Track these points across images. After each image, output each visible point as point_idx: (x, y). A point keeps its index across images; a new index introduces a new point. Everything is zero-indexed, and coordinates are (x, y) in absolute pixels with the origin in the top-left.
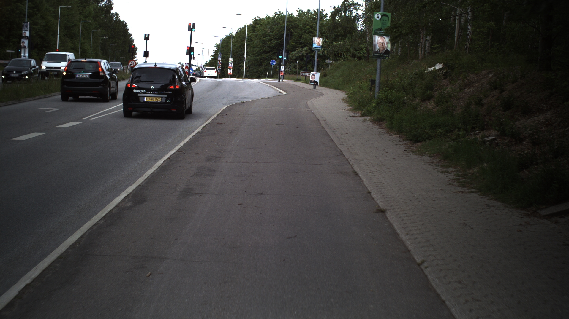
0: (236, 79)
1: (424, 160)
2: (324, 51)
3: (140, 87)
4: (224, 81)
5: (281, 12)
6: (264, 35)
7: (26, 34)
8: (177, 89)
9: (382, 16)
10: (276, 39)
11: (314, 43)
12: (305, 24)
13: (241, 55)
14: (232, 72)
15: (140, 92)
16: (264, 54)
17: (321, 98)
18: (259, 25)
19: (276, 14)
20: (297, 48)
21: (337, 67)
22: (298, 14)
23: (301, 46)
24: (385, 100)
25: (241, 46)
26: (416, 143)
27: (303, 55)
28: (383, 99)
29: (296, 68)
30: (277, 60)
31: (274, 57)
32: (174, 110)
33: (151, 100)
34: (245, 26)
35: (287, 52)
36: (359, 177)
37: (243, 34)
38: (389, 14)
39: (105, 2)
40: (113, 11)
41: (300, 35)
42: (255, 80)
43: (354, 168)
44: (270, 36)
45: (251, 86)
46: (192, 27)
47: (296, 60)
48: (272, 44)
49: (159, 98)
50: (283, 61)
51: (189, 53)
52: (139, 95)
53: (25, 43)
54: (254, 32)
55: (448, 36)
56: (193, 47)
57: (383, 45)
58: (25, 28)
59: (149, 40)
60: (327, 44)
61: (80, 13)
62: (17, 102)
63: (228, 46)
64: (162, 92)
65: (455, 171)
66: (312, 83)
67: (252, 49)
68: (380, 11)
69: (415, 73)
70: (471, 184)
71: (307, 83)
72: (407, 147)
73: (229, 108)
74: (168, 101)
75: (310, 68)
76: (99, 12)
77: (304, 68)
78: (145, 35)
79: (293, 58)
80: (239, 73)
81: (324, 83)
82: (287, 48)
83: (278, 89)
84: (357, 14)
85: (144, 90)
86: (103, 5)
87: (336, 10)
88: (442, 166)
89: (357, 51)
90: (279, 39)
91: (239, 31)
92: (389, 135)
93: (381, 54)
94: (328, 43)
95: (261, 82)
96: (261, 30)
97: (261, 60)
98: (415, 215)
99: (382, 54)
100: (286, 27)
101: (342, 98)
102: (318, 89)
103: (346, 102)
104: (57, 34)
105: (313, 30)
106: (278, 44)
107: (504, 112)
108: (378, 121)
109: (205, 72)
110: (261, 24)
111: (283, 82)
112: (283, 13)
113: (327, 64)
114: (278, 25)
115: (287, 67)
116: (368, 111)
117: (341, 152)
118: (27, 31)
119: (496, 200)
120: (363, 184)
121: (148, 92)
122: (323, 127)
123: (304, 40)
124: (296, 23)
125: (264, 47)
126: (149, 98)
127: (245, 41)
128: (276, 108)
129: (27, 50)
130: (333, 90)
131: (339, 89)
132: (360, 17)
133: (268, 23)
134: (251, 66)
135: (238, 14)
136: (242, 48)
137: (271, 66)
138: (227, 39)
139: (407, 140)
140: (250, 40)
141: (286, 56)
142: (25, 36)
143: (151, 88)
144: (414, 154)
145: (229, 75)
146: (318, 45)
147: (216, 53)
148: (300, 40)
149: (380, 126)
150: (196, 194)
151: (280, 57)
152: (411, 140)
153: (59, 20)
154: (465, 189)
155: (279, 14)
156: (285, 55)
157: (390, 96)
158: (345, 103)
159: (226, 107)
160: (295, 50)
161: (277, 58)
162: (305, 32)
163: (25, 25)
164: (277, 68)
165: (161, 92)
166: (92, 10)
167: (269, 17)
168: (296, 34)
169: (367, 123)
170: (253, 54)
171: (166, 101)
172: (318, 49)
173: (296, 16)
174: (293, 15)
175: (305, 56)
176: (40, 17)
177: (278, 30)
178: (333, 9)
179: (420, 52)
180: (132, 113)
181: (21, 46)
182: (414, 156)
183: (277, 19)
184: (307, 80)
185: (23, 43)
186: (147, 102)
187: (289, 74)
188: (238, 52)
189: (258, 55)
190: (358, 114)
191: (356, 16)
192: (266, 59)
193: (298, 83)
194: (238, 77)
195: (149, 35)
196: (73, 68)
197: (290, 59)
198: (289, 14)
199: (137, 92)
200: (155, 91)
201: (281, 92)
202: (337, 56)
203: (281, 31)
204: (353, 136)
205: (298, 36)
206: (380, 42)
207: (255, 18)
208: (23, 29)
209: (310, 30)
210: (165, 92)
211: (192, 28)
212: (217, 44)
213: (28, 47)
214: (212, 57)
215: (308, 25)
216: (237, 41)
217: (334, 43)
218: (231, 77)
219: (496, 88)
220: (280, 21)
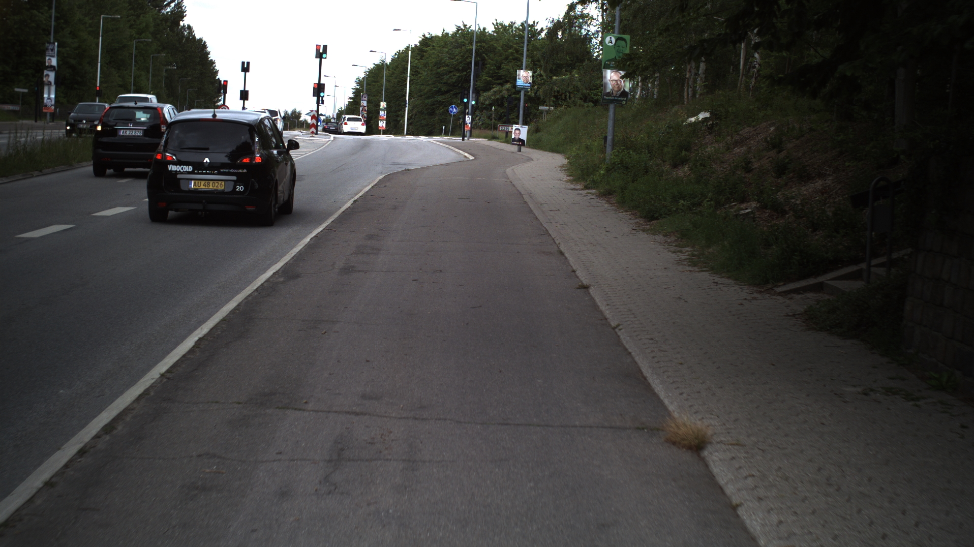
0: (391, 137)
1: (656, 240)
2: (537, 91)
3: (183, 159)
4: (373, 139)
5: (466, 25)
6: (439, 64)
7: (51, 62)
8: (258, 165)
9: (616, 40)
10: (458, 70)
11: (519, 79)
12: (507, 46)
13: (400, 98)
14: (384, 125)
15: (182, 171)
16: (439, 95)
17: (529, 164)
18: (429, 46)
19: (459, 29)
20: (493, 85)
21: (558, 117)
22: (494, 30)
23: (499, 81)
24: (619, 166)
25: (399, 82)
26: (652, 221)
27: (503, 97)
28: (617, 163)
29: (491, 120)
30: (460, 105)
31: (455, 101)
32: (250, 208)
33: (204, 187)
34: (407, 48)
35: (477, 92)
36: (565, 256)
37: (403, 61)
38: (627, 37)
39: (172, 8)
40: (185, 22)
41: (497, 65)
42: (424, 139)
43: (560, 247)
44: (449, 66)
45: (418, 147)
46: (321, 51)
47: (491, 105)
48: (452, 78)
49: (220, 182)
50: (470, 107)
51: (316, 94)
52: (179, 176)
53: (50, 76)
54: (421, 59)
55: (732, 67)
56: (324, 85)
57: (617, 84)
58: (51, 52)
59: (249, 72)
60: (543, 79)
61: (131, 27)
62: (68, 168)
63: (378, 82)
64: (227, 171)
65: (690, 251)
66: (516, 143)
67: (418, 87)
68: (614, 33)
69: (668, 126)
70: (706, 263)
71: (509, 143)
72: (638, 226)
73: (388, 178)
74: (240, 188)
75: (514, 118)
76: (161, 23)
77: (504, 119)
78: (243, 63)
79: (487, 103)
80: (396, 126)
81: (535, 142)
82: (476, 85)
83: (461, 152)
84: (589, 31)
85: (190, 167)
86: (168, 12)
87: (555, 25)
88: (676, 246)
89: (592, 91)
90: (463, 70)
91: (396, 56)
92: (618, 212)
93: (615, 97)
94: (545, 77)
95: (434, 142)
96: (433, 56)
97: (434, 105)
98: (624, 290)
99: (617, 97)
100: (475, 51)
101: (560, 164)
102: (525, 152)
103: (565, 170)
104: (98, 62)
105: (519, 56)
106: (462, 79)
107: (776, 180)
108: (606, 194)
109: (346, 124)
110: (433, 46)
111: (469, 141)
112: (470, 27)
113: (541, 112)
114: (461, 48)
115: (477, 116)
116: (593, 181)
117: (547, 231)
118: (53, 56)
119: (729, 278)
120: (569, 263)
121: (199, 170)
122: (526, 202)
123: (504, 73)
124: (491, 43)
125: (439, 83)
126: (199, 182)
127: (407, 73)
128: (458, 178)
129: (53, 88)
130: (548, 153)
131: (558, 152)
132: (592, 36)
133: (445, 44)
134: (416, 115)
135: (395, 30)
136: (401, 85)
137: (450, 115)
138: (377, 71)
139: (641, 217)
140: (415, 72)
141: (474, 99)
142: (50, 65)
143: (205, 161)
144: (644, 233)
145: (380, 130)
146: (525, 82)
147: (357, 93)
148: (498, 73)
149: (607, 201)
150: (360, 271)
151: (465, 100)
152: (645, 217)
153: (101, 38)
154: (696, 269)
155: (464, 28)
156: (472, 98)
157: (626, 160)
158: (563, 172)
159: (384, 176)
160: (490, 89)
161: (459, 102)
162: (507, 58)
163: (51, 47)
164: (459, 119)
165: (224, 171)
166: (151, 20)
167: (447, 34)
168: (492, 62)
169: (589, 198)
170: (421, 96)
171: (235, 188)
172: (525, 88)
173: (490, 32)
174: (486, 31)
175: (507, 99)
176: (70, 34)
177: (461, 56)
178: (551, 23)
179: (685, 93)
180: (167, 213)
181: (44, 82)
182: (643, 236)
183: (460, 37)
184: (508, 139)
185: (47, 77)
186: (195, 191)
187: (480, 129)
188: (395, 92)
189: (428, 98)
190: (579, 187)
191: (587, 34)
192: (441, 103)
193: (494, 143)
194: (396, 134)
195: (248, 63)
196: (113, 118)
197: (482, 103)
198: (479, 29)
199: (176, 171)
200: (211, 168)
201: (466, 157)
202: (558, 99)
203: (467, 58)
204: (567, 213)
205: (496, 65)
206: (614, 79)
207: (424, 36)
208: (47, 54)
209: (514, 56)
210: (232, 170)
211: (321, 53)
212: (358, 79)
213: (55, 83)
214: (352, 100)
215: (511, 47)
216: (393, 73)
217: (554, 77)
218: (384, 134)
219: (774, 147)
220: (465, 41)
